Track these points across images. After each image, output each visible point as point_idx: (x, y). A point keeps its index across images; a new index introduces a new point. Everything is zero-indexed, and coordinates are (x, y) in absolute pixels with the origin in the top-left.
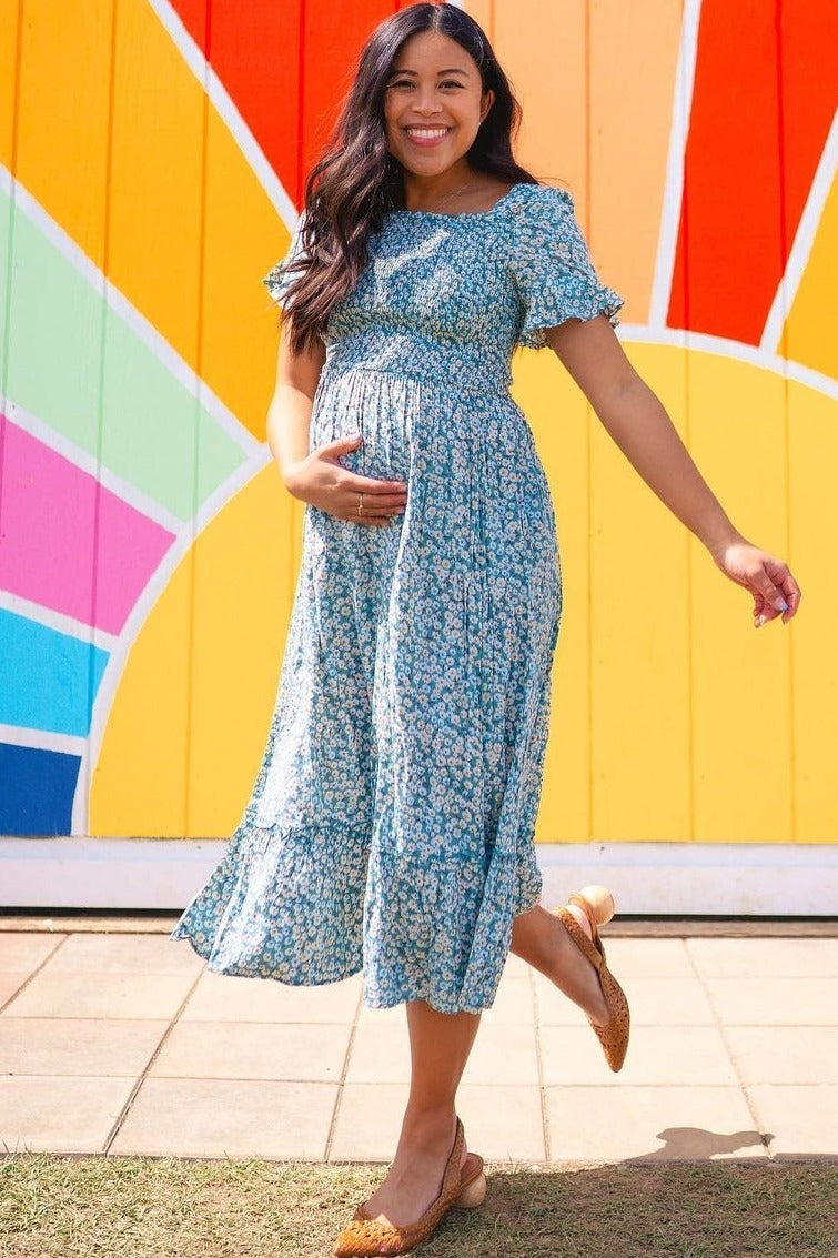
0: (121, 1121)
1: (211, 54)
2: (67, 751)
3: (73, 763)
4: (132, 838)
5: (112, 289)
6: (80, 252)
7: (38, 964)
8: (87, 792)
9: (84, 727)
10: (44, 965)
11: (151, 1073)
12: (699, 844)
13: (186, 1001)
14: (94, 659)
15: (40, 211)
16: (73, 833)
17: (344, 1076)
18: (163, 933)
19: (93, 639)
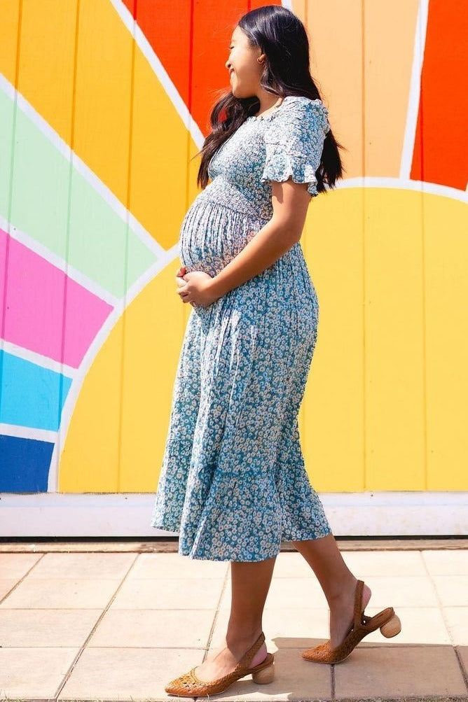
0: (68, 676)
1: (137, 16)
2: (46, 440)
3: (49, 447)
4: (85, 493)
5: (76, 158)
6: (56, 135)
7: (25, 573)
8: (57, 465)
9: (56, 426)
10: (28, 574)
11: (89, 644)
12: (430, 492)
13: (114, 597)
14: (63, 382)
15: (32, 109)
16: (48, 491)
17: (209, 644)
18: (103, 552)
19: (62, 370)
